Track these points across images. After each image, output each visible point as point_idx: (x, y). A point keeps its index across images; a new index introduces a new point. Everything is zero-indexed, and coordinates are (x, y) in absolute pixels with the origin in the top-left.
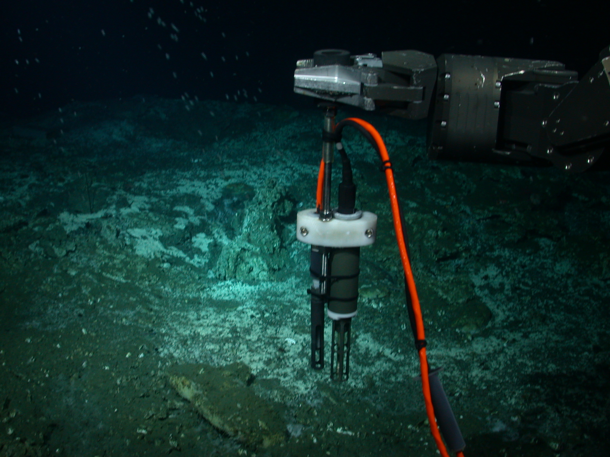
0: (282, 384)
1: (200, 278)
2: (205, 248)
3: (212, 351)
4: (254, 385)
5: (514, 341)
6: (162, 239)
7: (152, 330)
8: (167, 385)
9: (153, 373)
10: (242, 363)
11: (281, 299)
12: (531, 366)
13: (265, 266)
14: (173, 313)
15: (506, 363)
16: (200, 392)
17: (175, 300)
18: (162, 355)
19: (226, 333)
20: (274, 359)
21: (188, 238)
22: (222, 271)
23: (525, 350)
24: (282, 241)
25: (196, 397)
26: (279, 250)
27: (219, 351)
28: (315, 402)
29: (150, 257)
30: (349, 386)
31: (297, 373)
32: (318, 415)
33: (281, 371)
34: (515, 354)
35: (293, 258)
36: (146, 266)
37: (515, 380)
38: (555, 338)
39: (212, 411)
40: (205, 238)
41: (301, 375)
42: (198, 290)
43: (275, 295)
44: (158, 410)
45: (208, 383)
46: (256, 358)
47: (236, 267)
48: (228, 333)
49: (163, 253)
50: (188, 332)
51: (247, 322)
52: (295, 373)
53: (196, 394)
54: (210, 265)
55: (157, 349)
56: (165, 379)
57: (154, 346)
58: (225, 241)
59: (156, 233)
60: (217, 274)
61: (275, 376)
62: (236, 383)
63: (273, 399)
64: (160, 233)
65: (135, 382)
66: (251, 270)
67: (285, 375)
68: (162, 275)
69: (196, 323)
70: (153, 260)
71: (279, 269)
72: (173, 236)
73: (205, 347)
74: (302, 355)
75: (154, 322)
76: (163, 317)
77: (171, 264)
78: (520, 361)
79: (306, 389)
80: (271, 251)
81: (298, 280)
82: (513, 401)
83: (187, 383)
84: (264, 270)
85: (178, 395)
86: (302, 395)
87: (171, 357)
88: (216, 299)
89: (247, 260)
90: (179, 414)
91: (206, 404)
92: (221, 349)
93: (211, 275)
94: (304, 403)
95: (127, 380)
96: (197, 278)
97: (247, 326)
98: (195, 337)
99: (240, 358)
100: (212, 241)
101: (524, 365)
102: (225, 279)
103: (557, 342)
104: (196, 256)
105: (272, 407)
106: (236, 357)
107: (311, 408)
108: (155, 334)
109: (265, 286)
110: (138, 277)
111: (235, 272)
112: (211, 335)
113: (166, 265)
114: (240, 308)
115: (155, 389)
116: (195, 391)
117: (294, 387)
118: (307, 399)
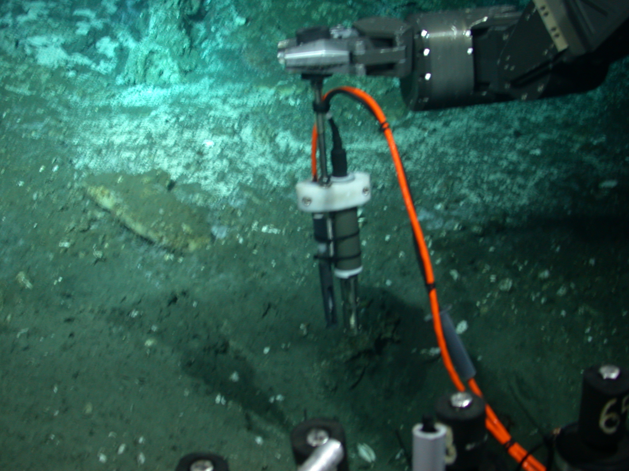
0: (203, 188)
1: (108, 85)
2: (111, 53)
3: (129, 159)
4: (175, 191)
5: (435, 130)
6: (65, 47)
7: (63, 143)
8: (85, 196)
9: (69, 185)
10: (160, 169)
11: (195, 101)
12: (453, 154)
13: (176, 68)
14: (84, 123)
15: (427, 153)
16: (120, 200)
17: (85, 110)
18: (77, 166)
19: (142, 140)
20: (192, 163)
21: (91, 44)
22: (132, 77)
23: (446, 138)
24: (192, 41)
25: (117, 206)
26: (189, 51)
27: (136, 159)
28: (239, 203)
29: (54, 66)
30: (271, 185)
31: (218, 175)
32: (242, 216)
33: (202, 174)
34: (436, 144)
35: (204, 59)
36: (50, 76)
37: (437, 169)
38: (476, 125)
39: (134, 219)
40: (109, 43)
41: (222, 177)
42: (108, 98)
43: (188, 97)
44: (78, 222)
45: (127, 192)
46: (175, 162)
47: (146, 70)
48: (143, 141)
49: (67, 62)
50: (101, 142)
51: (161, 127)
52: (216, 175)
53: (116, 203)
54: (118, 70)
55: (71, 161)
56: (82, 190)
57: (68, 159)
58: (131, 44)
59: (58, 40)
60: (126, 79)
61: (196, 181)
62: (157, 190)
63: (195, 204)
64: (62, 40)
65: (52, 196)
66: (161, 73)
67: (206, 178)
68: (69, 85)
69: (109, 131)
70: (56, 70)
71: (191, 71)
72: (75, 42)
73: (121, 156)
74: (221, 156)
75: (64, 134)
76: (73, 128)
77: (77, 71)
78: (441, 150)
79: (229, 190)
80: (181, 51)
81: (212, 81)
82: (436, 190)
83: (107, 192)
84: (174, 72)
85: (97, 206)
86: (224, 197)
87: (86, 167)
88: (127, 107)
89: (156, 63)
90: (100, 224)
91: (127, 212)
92: (137, 156)
93: (120, 81)
94: (227, 204)
95: (43, 194)
96: (105, 84)
97: (162, 132)
98: (109, 146)
99: (158, 164)
100: (116, 45)
101: (445, 154)
102: (134, 84)
103: (478, 129)
104: (102, 63)
105: (195, 211)
106: (153, 164)
107: (234, 210)
108: (67, 146)
109: (178, 89)
110: (43, 88)
111: (145, 76)
112: (125, 144)
113: (71, 74)
114: (153, 113)
115: (73, 201)
116: (115, 201)
117: (215, 190)
118: (229, 201)
